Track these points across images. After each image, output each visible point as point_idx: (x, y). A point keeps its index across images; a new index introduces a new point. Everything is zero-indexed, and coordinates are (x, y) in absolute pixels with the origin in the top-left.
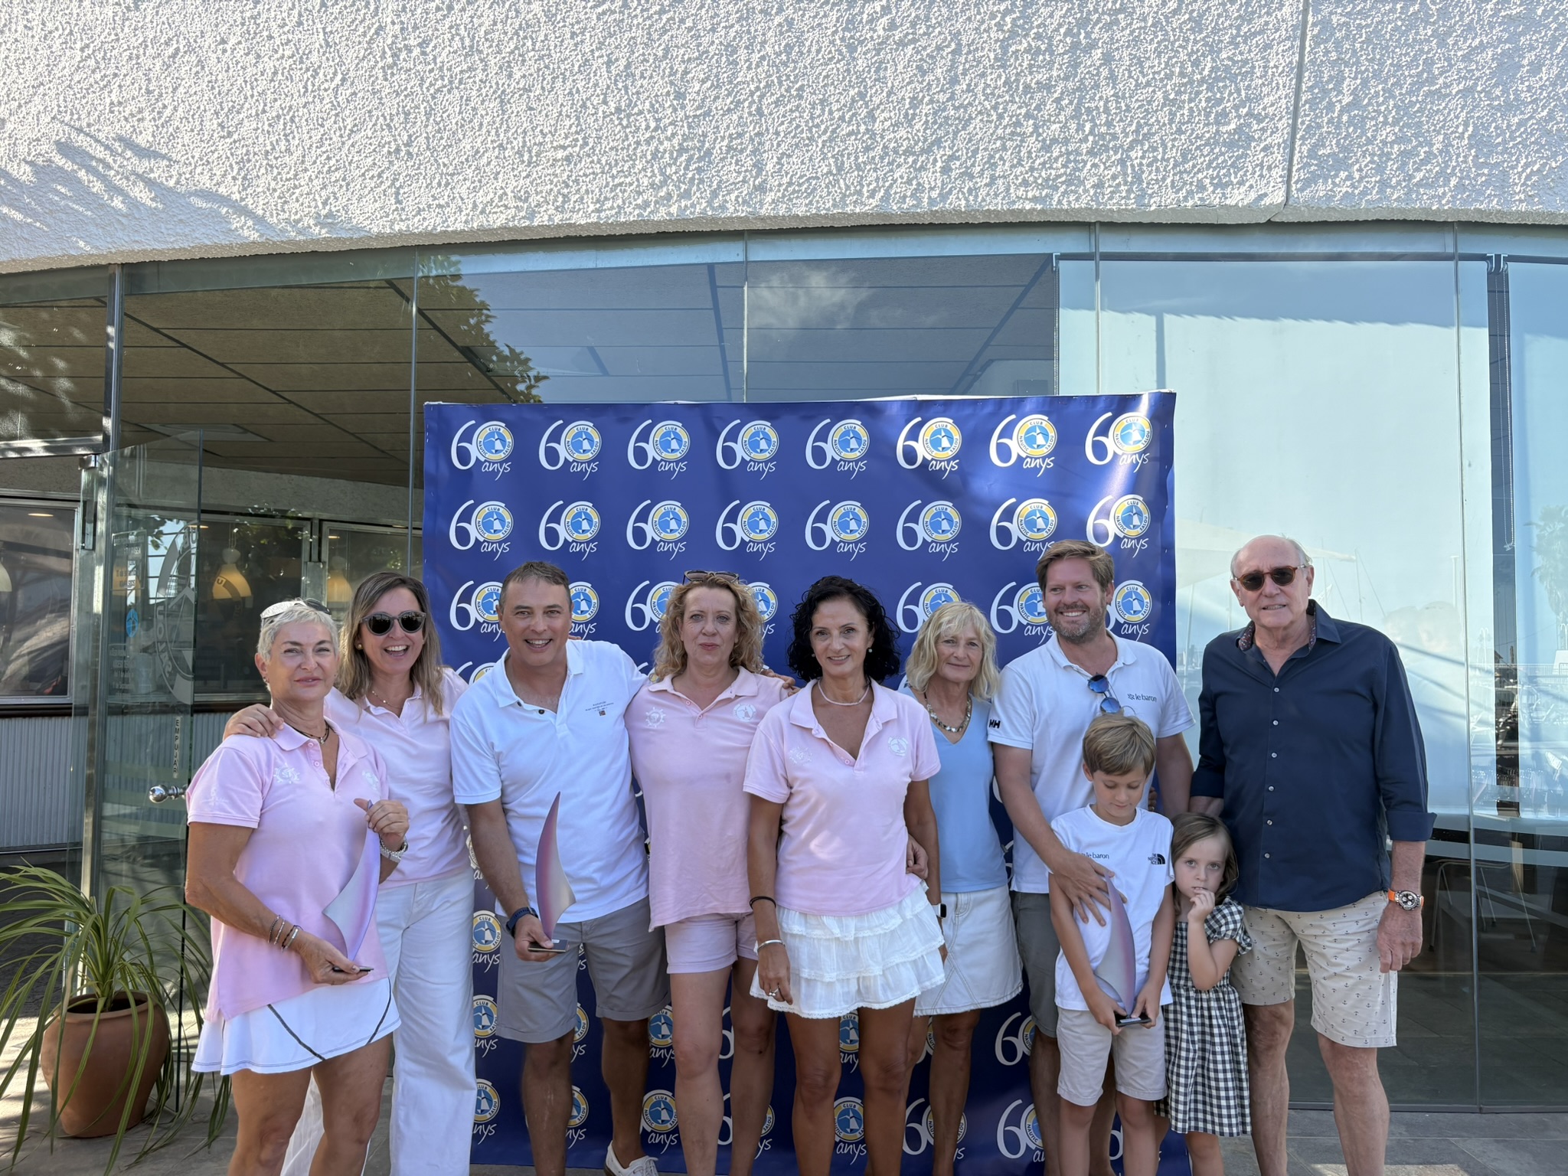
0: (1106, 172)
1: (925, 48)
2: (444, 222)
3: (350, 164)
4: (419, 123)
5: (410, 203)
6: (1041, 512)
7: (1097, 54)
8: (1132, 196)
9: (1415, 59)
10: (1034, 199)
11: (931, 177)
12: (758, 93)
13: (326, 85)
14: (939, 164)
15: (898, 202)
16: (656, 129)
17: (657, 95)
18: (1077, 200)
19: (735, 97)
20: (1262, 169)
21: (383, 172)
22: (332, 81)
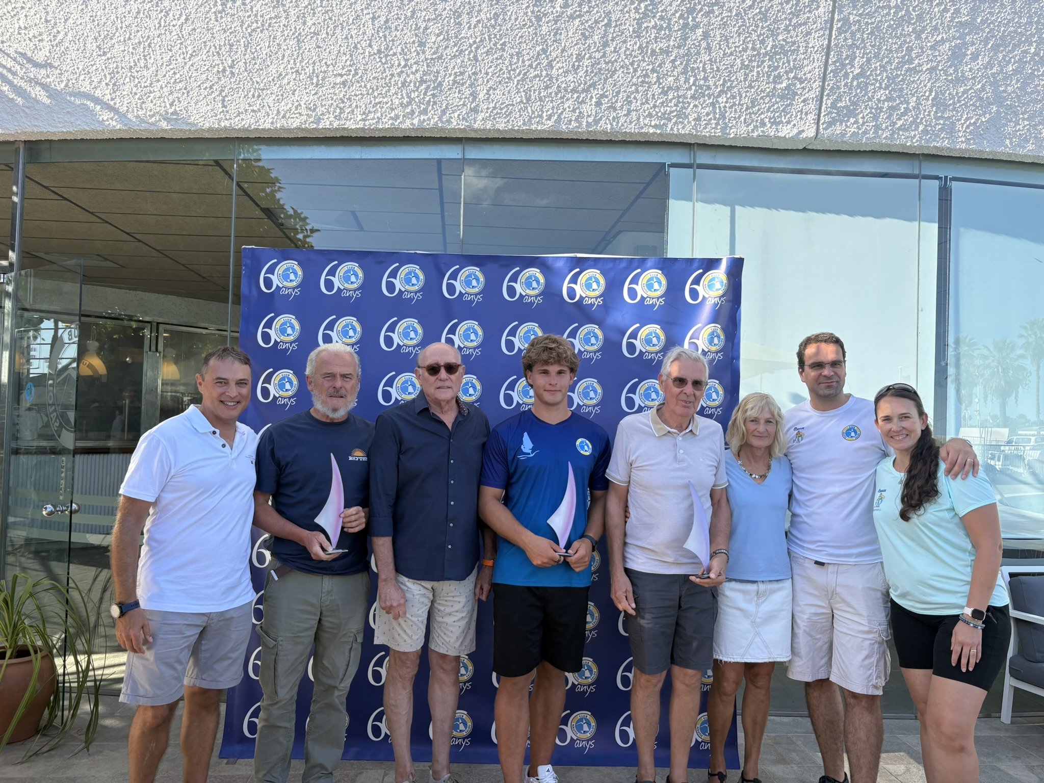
0: (703, 111)
1: (587, 22)
2: (256, 122)
3: (190, 78)
4: (240, 52)
5: (232, 108)
6: (655, 333)
7: (699, 32)
8: (719, 127)
9: (901, 46)
10: (656, 126)
11: (588, 108)
12: (475, 46)
13: (174, 23)
14: (594, 100)
15: (566, 124)
16: (405, 66)
17: (406, 43)
18: (683, 128)
19: (459, 47)
20: (801, 114)
21: (213, 85)
22: (179, 20)
